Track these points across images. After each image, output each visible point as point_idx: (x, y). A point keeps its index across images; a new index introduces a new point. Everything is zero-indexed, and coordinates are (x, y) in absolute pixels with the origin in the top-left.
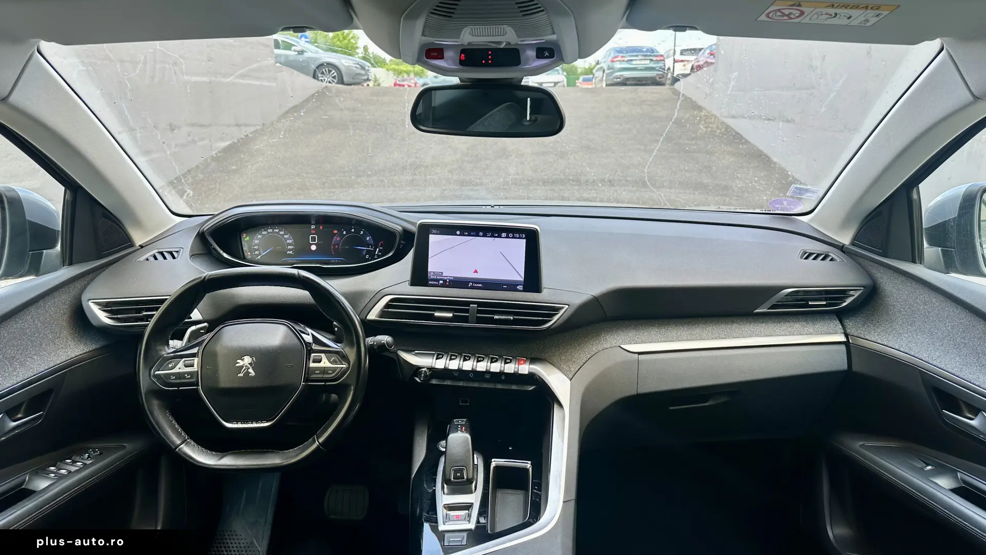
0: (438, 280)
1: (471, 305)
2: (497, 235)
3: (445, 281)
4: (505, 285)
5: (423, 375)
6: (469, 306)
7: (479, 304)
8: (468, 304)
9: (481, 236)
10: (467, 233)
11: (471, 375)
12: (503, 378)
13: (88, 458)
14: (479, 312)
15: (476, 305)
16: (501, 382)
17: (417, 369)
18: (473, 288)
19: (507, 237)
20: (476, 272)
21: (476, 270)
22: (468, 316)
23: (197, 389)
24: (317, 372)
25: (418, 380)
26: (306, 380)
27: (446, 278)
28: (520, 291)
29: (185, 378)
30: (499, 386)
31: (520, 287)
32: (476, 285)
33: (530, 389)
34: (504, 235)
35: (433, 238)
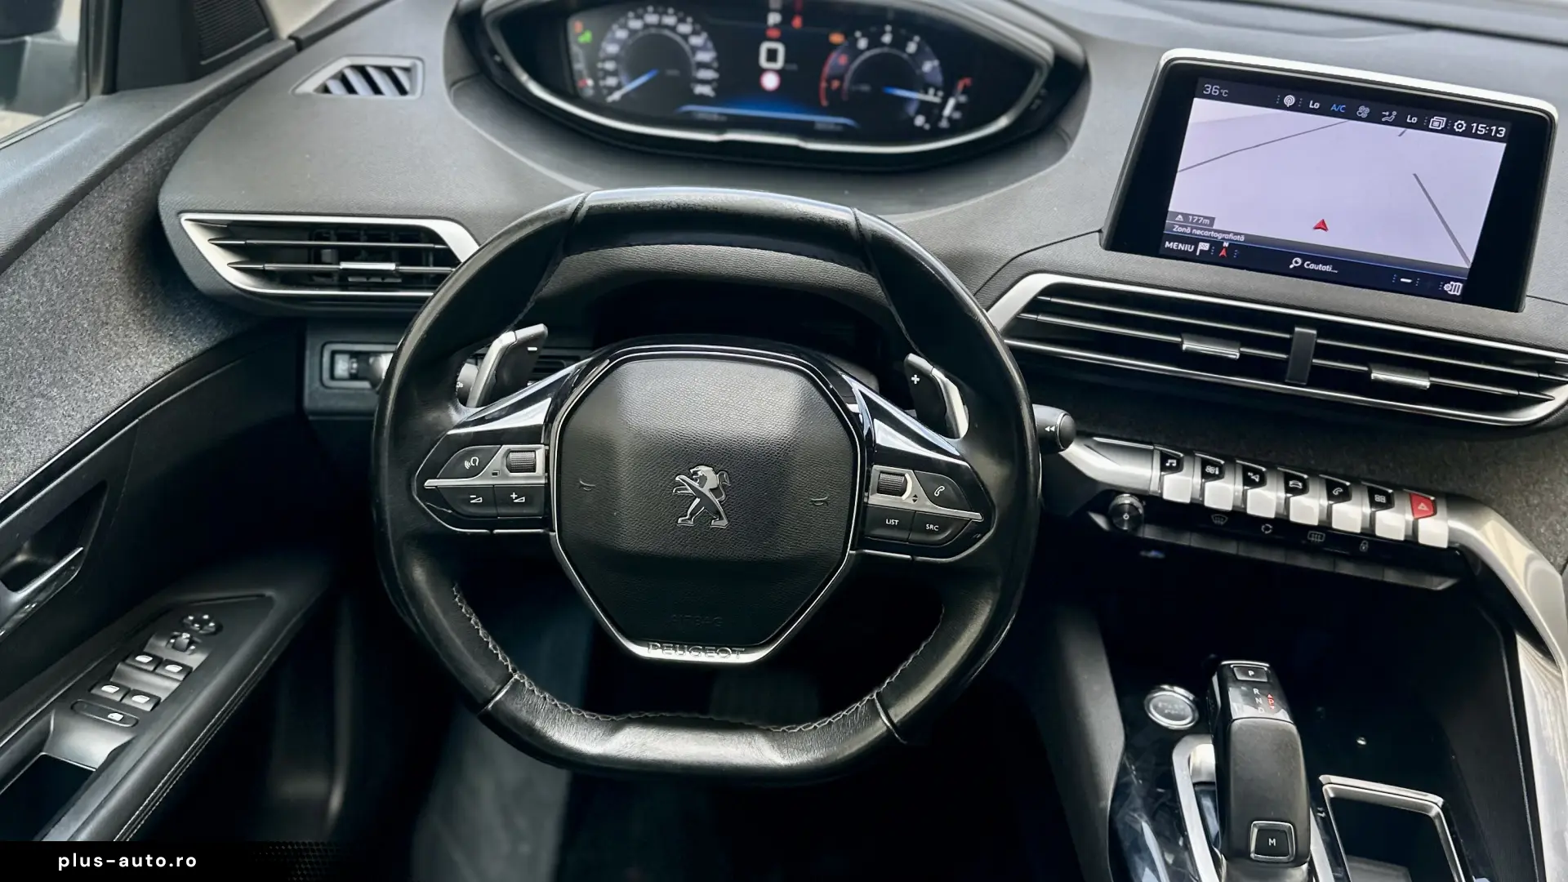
0: (1195, 241)
1: (1297, 329)
2: (1414, 120)
3: (1216, 244)
4: (1407, 274)
5: (1126, 517)
6: (1291, 332)
7: (1325, 328)
8: (1288, 323)
9: (1361, 119)
10: (1317, 105)
11: (1267, 529)
12: (1364, 547)
13: (190, 644)
14: (1323, 352)
15: (1314, 332)
16: (1356, 557)
17: (1105, 495)
18: (1300, 273)
19: (1448, 130)
20: (1322, 226)
21: (1323, 222)
22: (1285, 361)
23: (546, 538)
24: (892, 522)
25: (1101, 521)
26: (861, 541)
27: (1220, 236)
28: (1453, 299)
29: (511, 503)
30: (1347, 569)
31: (1454, 288)
32: (1313, 266)
33: (1440, 588)
34: (1438, 122)
35: (1203, 111)
